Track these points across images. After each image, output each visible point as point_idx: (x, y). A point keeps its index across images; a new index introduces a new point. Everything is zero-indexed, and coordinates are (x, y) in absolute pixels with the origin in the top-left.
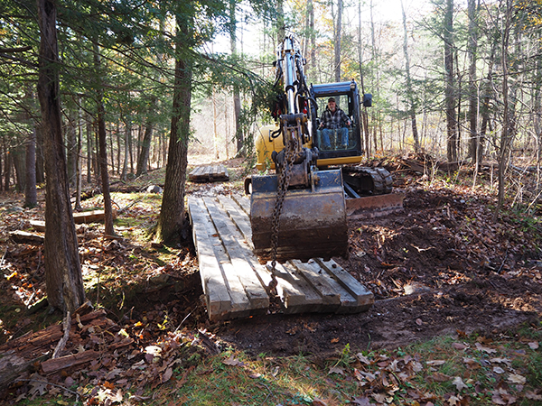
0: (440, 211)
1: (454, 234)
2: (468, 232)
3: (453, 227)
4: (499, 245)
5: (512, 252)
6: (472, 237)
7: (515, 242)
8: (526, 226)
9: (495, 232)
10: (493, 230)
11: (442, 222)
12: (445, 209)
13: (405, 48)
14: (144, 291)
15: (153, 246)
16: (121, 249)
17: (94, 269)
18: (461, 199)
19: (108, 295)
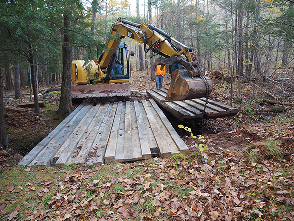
15: (55, 119)
16: (39, 120)
17: (24, 129)
18: (217, 97)
19: (28, 141)
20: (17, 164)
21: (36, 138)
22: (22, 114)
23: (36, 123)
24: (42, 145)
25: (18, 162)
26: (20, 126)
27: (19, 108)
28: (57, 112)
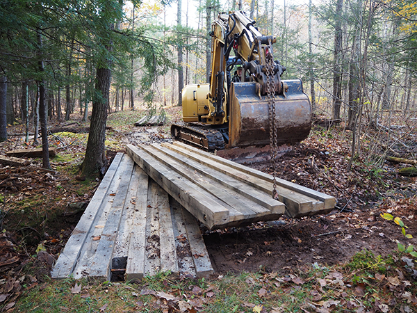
0: (307, 160)
1: (314, 179)
2: (324, 178)
3: (314, 173)
4: (347, 189)
5: (357, 195)
6: (327, 182)
7: (361, 187)
8: (372, 175)
9: (346, 179)
10: (345, 177)
11: (306, 169)
12: (311, 159)
13: (310, 27)
14: (63, 214)
15: (77, 179)
16: (52, 180)
17: (27, 195)
18: (326, 151)
19: (35, 216)
20: (50, 275)
21: (49, 211)
22: (21, 168)
23: (47, 185)
24: (83, 232)
25: (51, 269)
26: (18, 190)
27: (15, 159)
28: (80, 167)
